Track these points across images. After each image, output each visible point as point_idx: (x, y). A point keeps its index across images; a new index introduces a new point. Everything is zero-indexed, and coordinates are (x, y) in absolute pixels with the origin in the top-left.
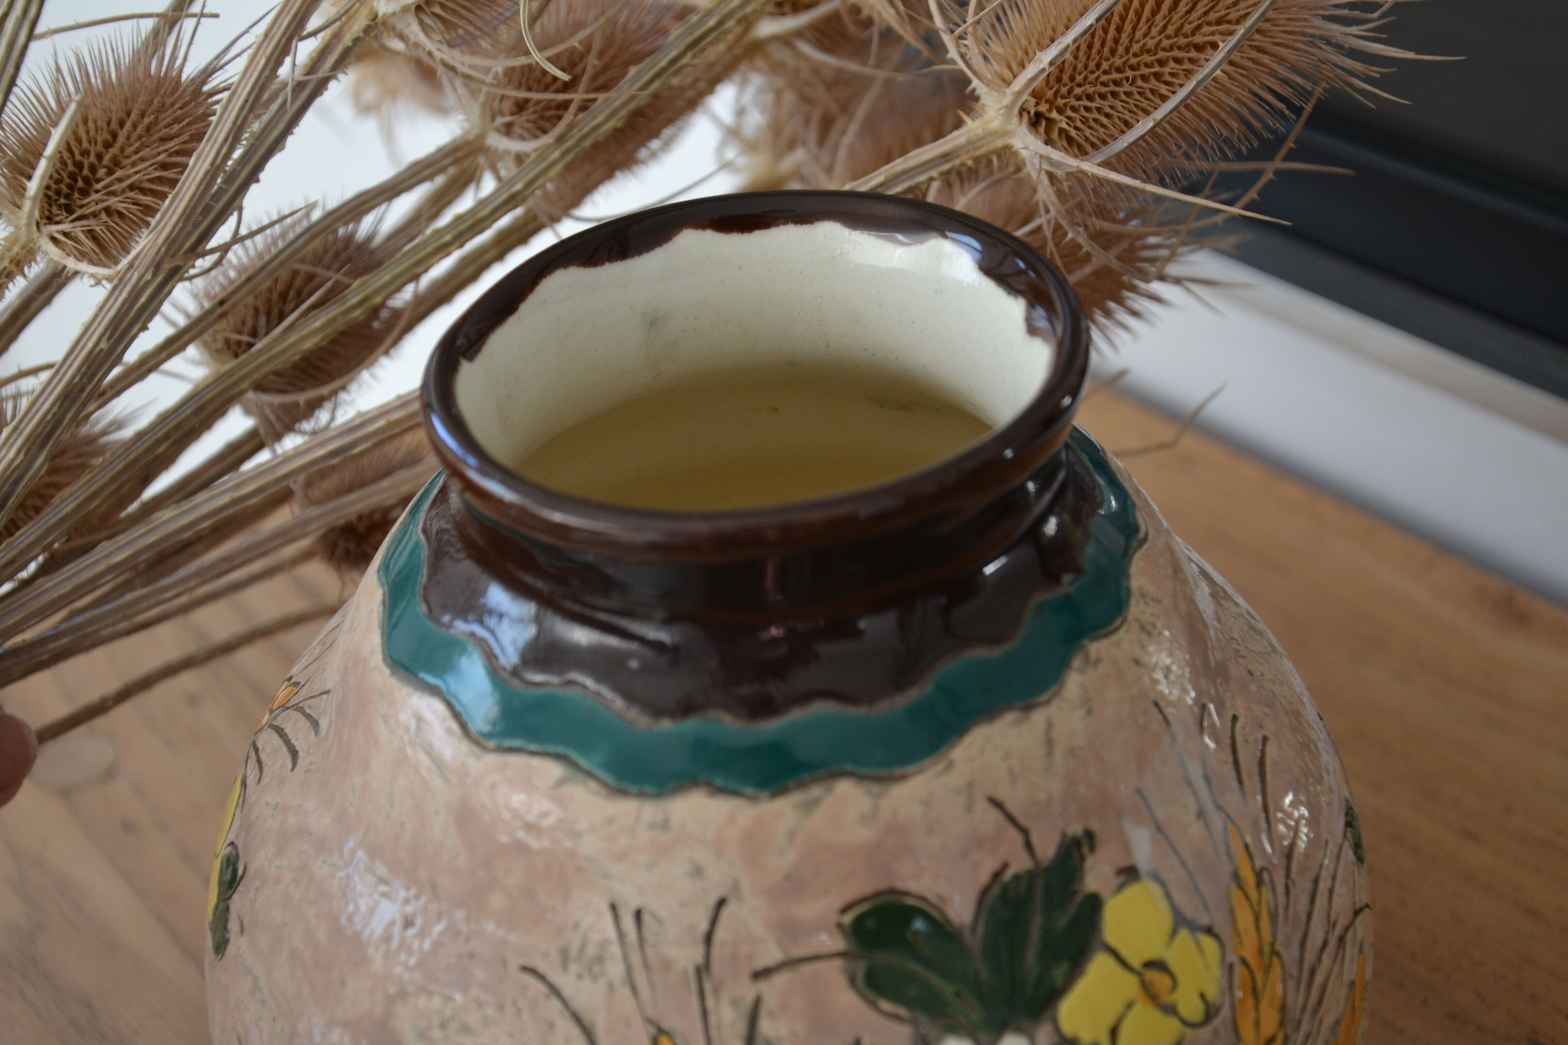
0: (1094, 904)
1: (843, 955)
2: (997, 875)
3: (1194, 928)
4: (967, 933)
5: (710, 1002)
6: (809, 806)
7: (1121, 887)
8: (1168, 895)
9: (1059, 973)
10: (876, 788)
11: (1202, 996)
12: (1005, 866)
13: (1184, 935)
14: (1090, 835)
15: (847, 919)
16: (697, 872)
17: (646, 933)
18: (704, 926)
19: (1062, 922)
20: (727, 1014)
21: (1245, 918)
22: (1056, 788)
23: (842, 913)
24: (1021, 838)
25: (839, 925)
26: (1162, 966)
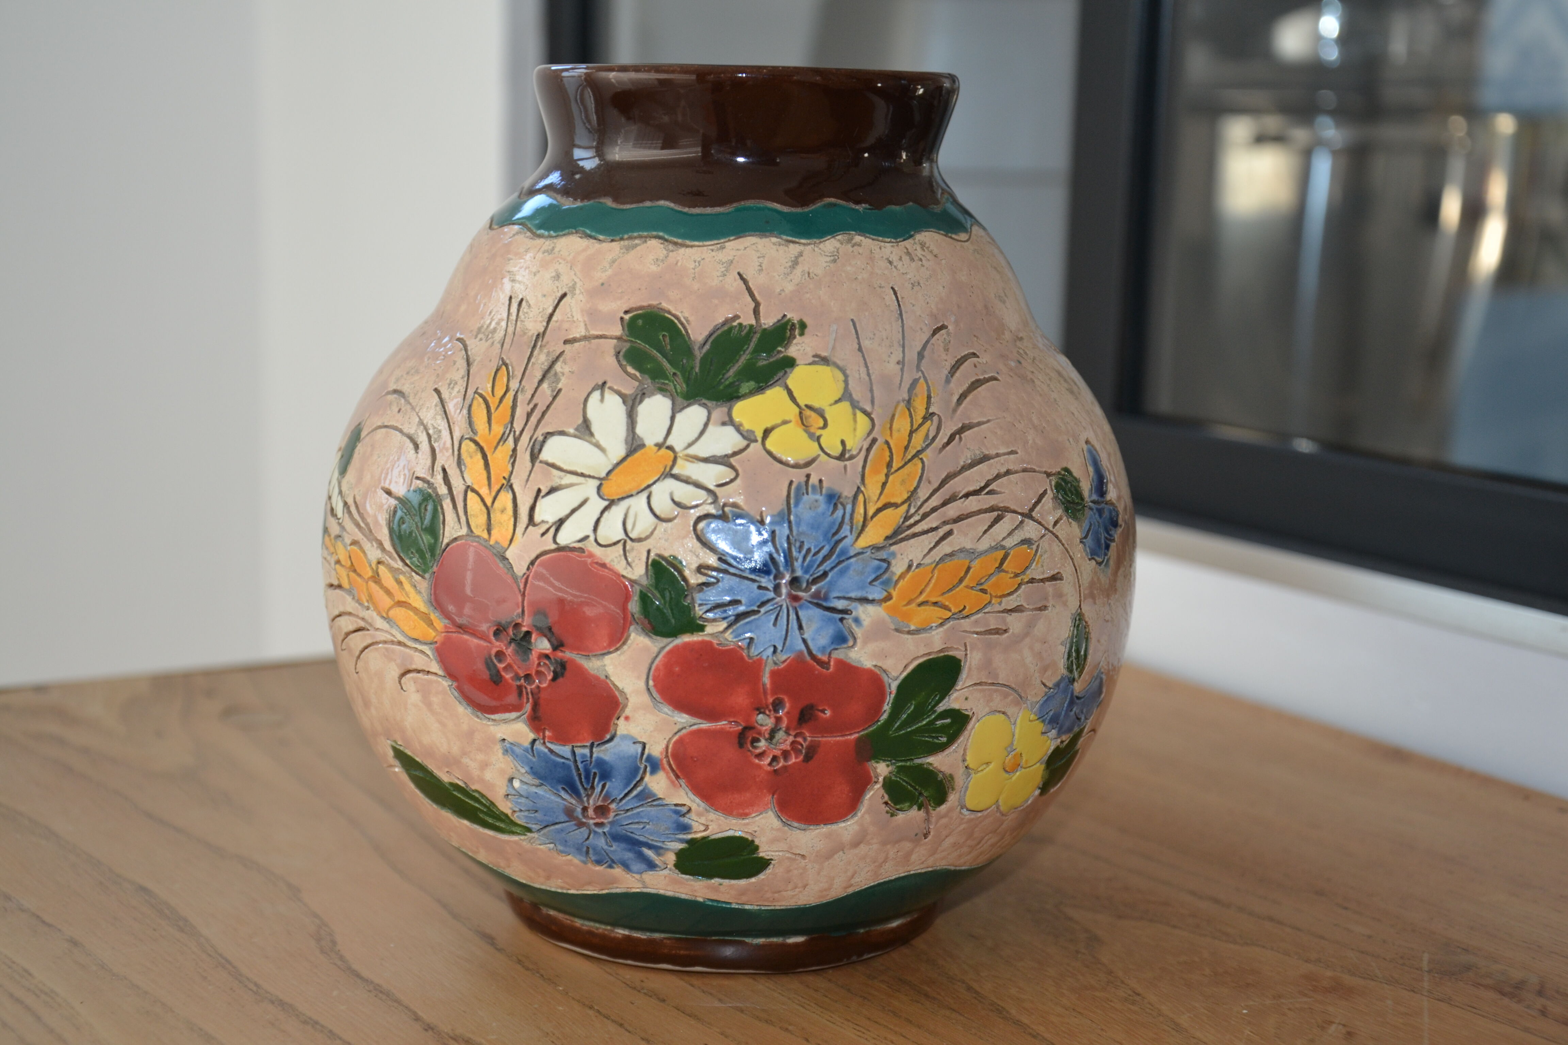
0: (790, 363)
1: (619, 338)
2: (729, 321)
3: (855, 405)
4: (696, 348)
5: (536, 353)
6: (628, 249)
7: (813, 363)
8: (846, 382)
9: (745, 387)
10: (671, 247)
11: (843, 443)
12: (736, 317)
13: (845, 406)
14: (803, 326)
15: (627, 317)
16: (557, 277)
17: (521, 313)
18: (550, 310)
19: (761, 362)
20: (541, 359)
21: (902, 425)
22: (789, 287)
23: (626, 312)
24: (753, 305)
25: (622, 318)
26: (821, 413)
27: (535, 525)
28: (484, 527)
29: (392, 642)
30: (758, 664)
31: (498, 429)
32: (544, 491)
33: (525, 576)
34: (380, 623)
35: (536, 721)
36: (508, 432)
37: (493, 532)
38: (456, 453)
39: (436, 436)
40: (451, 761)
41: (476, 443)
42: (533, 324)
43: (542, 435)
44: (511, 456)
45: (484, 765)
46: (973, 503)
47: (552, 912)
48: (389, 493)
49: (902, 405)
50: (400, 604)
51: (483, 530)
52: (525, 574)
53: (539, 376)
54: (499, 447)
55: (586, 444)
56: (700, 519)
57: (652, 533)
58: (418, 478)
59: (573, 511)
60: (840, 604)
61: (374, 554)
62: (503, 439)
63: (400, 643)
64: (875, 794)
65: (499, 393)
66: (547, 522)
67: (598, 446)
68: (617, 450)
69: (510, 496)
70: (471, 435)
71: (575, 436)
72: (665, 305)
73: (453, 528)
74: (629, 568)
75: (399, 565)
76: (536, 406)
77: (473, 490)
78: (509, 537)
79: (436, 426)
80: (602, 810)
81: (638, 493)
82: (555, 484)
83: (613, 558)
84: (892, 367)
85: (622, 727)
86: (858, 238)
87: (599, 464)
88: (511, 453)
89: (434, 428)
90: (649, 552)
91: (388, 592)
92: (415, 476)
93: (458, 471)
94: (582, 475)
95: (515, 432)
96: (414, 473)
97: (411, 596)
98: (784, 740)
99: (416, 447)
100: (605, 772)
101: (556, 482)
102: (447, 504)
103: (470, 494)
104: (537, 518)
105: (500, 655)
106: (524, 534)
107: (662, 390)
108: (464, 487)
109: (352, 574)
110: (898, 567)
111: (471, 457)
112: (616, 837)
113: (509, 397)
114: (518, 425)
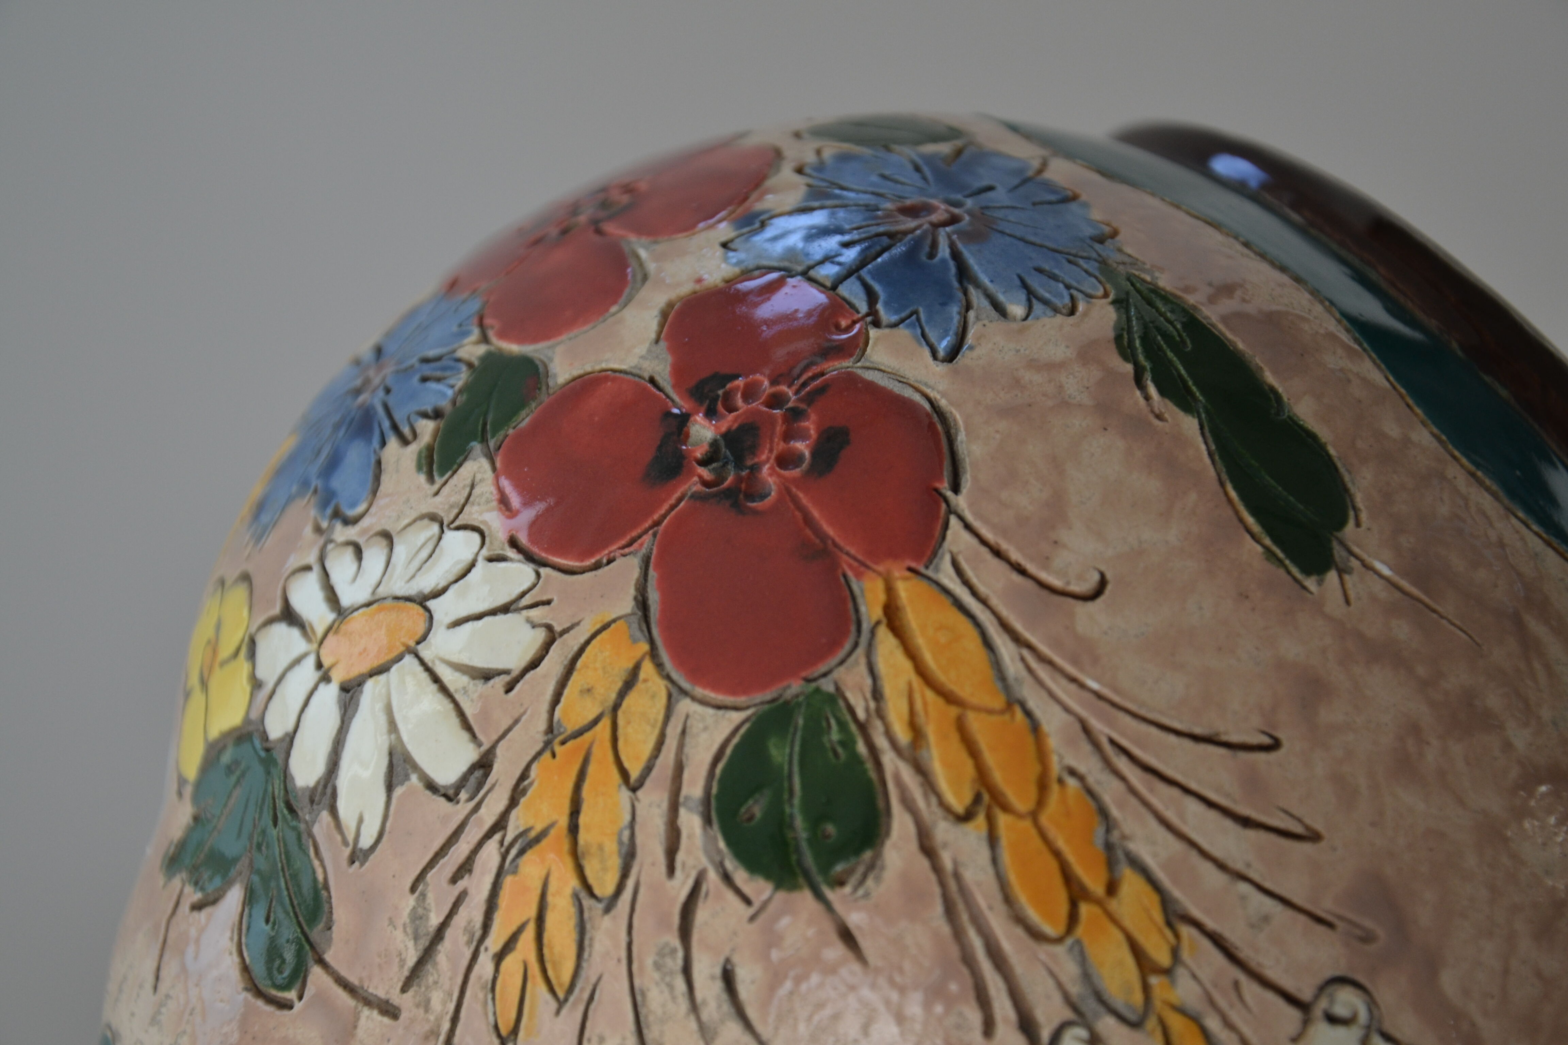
4: (243, 879)
7: (185, 780)
12: (192, 909)
14: (165, 861)
19: (208, 798)
23: (292, 1007)
24: (174, 924)
25: (300, 998)
27: (549, 628)
28: (640, 686)
32: (499, 682)
33: (627, 550)
34: (1052, 719)
35: (844, 346)
36: (514, 852)
37: (630, 665)
38: (630, 883)
39: (669, 962)
41: (582, 873)
43: (458, 802)
44: (524, 792)
51: (645, 681)
52: (624, 555)
54: (539, 828)
55: (405, 738)
56: (356, 521)
57: (414, 521)
58: (748, 901)
59: (479, 617)
61: (964, 847)
62: (527, 843)
65: (511, 963)
66: (528, 620)
69: (560, 713)
70: (587, 902)
71: (416, 767)
73: (706, 728)
74: (477, 479)
75: (889, 759)
76: (454, 880)
77: (624, 773)
78: (604, 634)
79: (663, 987)
81: (385, 599)
82: (480, 683)
88: (523, 801)
89: (671, 987)
90: (436, 494)
92: (751, 911)
93: (639, 839)
94: (436, 679)
95: (501, 843)
96: (752, 918)
97: (902, 685)
99: (728, 978)
101: (479, 688)
102: (695, 790)
103: (634, 774)
104: (538, 639)
106: (578, 624)
107: (294, 795)
108: (640, 793)
109: (1095, 883)
111: (601, 847)
113: (494, 942)
114: (491, 854)
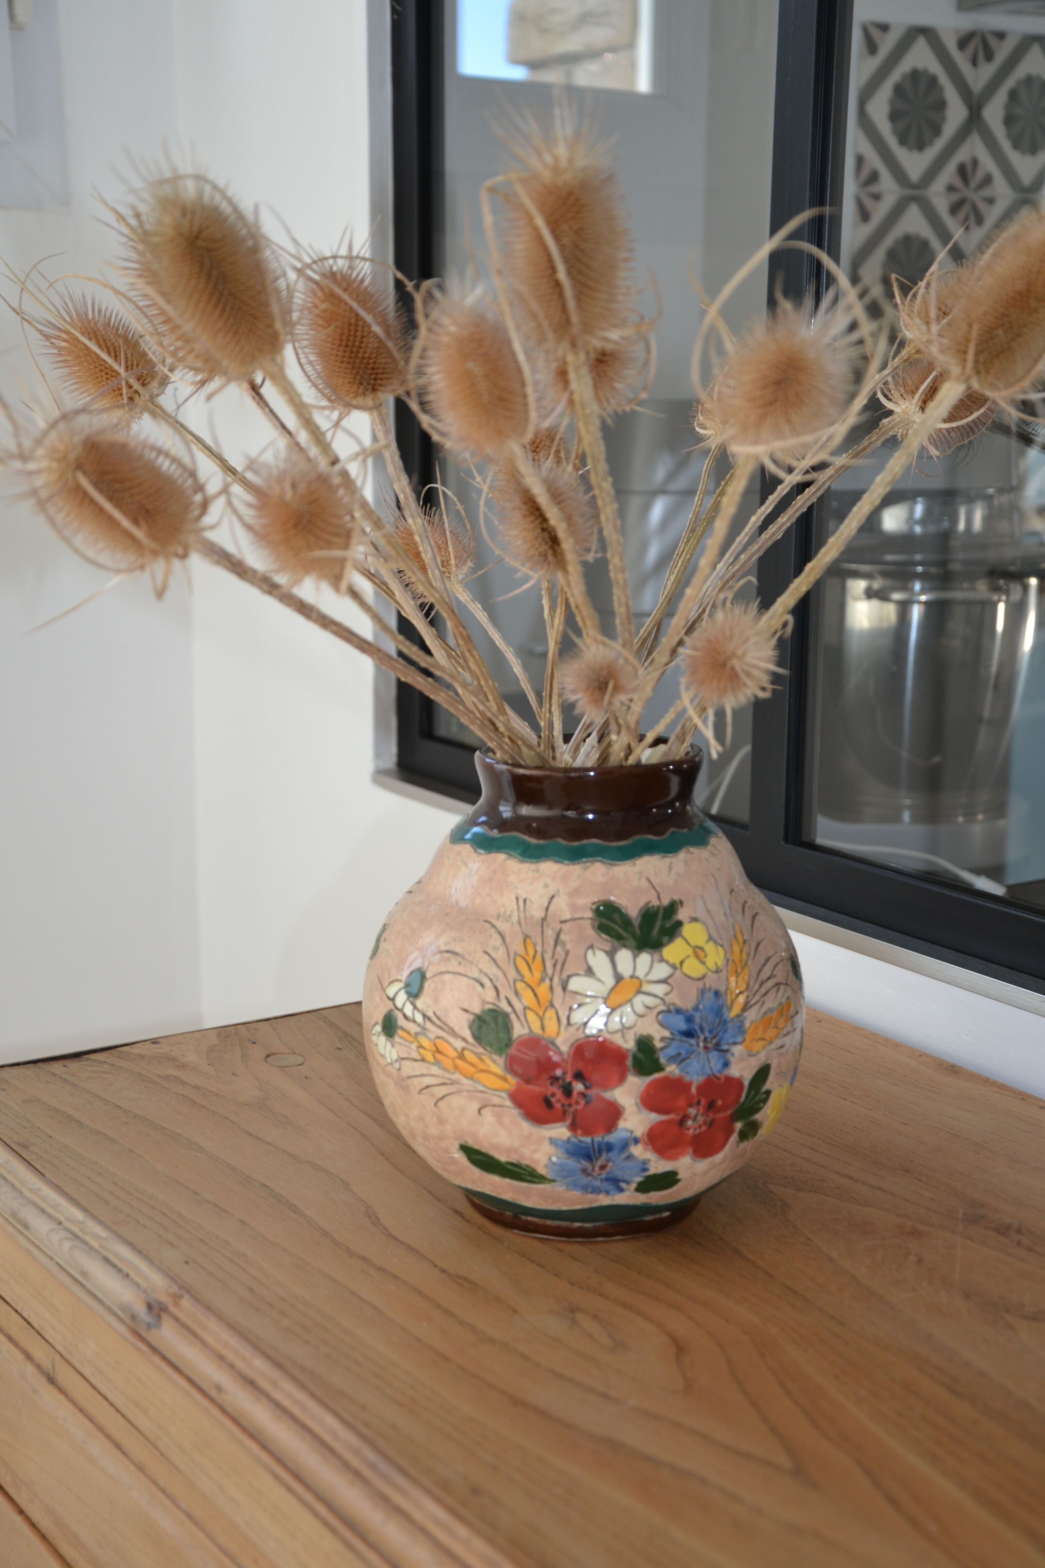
0: (679, 924)
1: (592, 919)
2: (647, 904)
3: (716, 943)
4: (634, 921)
5: (545, 929)
6: (586, 868)
7: (690, 922)
8: (708, 930)
9: (664, 940)
10: (608, 866)
11: (716, 964)
12: (650, 902)
13: (711, 944)
14: (681, 902)
15: (594, 907)
16: (546, 886)
17: (527, 906)
18: (546, 904)
19: (668, 925)
20: (550, 934)
21: (736, 949)
22: (671, 882)
23: (593, 904)
24: (656, 895)
25: (591, 909)
26: (702, 949)
27: (571, 1025)
28: (541, 1028)
29: (475, 1091)
30: (690, 1084)
31: (537, 975)
32: (576, 1007)
33: (568, 1053)
34: (465, 1081)
35: (573, 1127)
36: (544, 975)
37: (546, 1031)
38: (513, 989)
39: (495, 979)
40: (509, 1151)
41: (526, 983)
42: (539, 914)
43: (566, 976)
44: (550, 989)
45: (534, 1152)
46: (770, 984)
47: (530, 1218)
48: (466, 1011)
49: (733, 939)
50: (482, 1071)
51: (539, 1030)
52: (568, 1051)
53: (552, 943)
54: (541, 984)
55: (592, 980)
56: (659, 1013)
57: (636, 1024)
58: (488, 1003)
59: (592, 1016)
60: (725, 1047)
61: (459, 1044)
62: (542, 980)
63: (481, 1092)
64: (734, 1137)
65: (531, 953)
66: (579, 1024)
67: (599, 980)
68: (610, 982)
69: (554, 1011)
70: (520, 978)
71: (585, 976)
72: (612, 898)
73: (520, 1030)
74: (626, 1043)
75: (482, 1050)
76: (557, 960)
77: (529, 1009)
78: (557, 1033)
79: (494, 973)
80: (603, 1167)
81: (626, 1003)
83: (618, 1040)
84: (723, 918)
85: (622, 1124)
86: (692, 849)
87: (604, 990)
88: (549, 987)
90: (636, 1034)
91: (472, 1065)
92: (486, 1002)
93: (517, 998)
94: (594, 996)
95: (548, 975)
96: (485, 1000)
97: (490, 1066)
98: (700, 1119)
99: (482, 985)
100: (609, 1147)
101: (580, 1002)
102: (513, 1017)
103: (528, 1012)
104: (573, 1021)
105: (553, 1095)
106: (566, 1031)
107: (625, 946)
108: (523, 1007)
109: (437, 1055)
110: (747, 1024)
111: (524, 991)
112: (607, 1180)
113: (539, 956)
114: (550, 971)
